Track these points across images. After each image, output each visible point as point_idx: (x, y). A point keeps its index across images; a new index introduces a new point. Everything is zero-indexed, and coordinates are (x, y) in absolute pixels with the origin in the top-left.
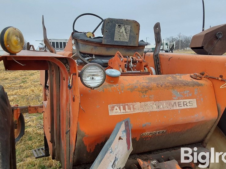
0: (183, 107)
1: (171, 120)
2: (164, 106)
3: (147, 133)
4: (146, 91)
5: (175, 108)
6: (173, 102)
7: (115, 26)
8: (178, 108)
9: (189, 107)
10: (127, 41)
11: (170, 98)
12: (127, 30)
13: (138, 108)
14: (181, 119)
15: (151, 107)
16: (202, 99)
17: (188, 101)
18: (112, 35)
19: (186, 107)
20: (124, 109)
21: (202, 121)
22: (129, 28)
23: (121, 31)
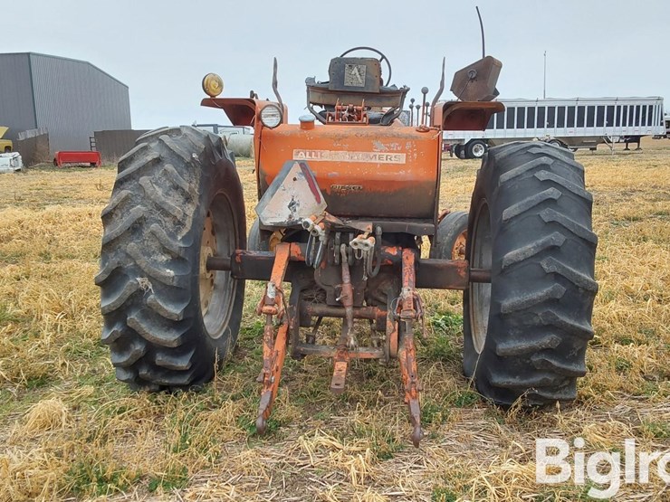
0: (385, 162)
1: (365, 173)
2: (359, 157)
3: (338, 186)
4: (340, 139)
5: (373, 161)
6: (372, 154)
7: (345, 66)
8: (377, 161)
9: (393, 162)
10: (363, 85)
11: (370, 149)
12: (361, 72)
13: (326, 156)
14: (380, 174)
15: (343, 156)
16: (415, 155)
17: (393, 154)
18: (342, 79)
19: (389, 161)
20: (310, 155)
21: (411, 181)
22: (364, 68)
23: (353, 73)
